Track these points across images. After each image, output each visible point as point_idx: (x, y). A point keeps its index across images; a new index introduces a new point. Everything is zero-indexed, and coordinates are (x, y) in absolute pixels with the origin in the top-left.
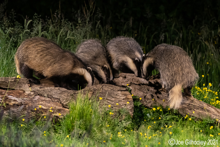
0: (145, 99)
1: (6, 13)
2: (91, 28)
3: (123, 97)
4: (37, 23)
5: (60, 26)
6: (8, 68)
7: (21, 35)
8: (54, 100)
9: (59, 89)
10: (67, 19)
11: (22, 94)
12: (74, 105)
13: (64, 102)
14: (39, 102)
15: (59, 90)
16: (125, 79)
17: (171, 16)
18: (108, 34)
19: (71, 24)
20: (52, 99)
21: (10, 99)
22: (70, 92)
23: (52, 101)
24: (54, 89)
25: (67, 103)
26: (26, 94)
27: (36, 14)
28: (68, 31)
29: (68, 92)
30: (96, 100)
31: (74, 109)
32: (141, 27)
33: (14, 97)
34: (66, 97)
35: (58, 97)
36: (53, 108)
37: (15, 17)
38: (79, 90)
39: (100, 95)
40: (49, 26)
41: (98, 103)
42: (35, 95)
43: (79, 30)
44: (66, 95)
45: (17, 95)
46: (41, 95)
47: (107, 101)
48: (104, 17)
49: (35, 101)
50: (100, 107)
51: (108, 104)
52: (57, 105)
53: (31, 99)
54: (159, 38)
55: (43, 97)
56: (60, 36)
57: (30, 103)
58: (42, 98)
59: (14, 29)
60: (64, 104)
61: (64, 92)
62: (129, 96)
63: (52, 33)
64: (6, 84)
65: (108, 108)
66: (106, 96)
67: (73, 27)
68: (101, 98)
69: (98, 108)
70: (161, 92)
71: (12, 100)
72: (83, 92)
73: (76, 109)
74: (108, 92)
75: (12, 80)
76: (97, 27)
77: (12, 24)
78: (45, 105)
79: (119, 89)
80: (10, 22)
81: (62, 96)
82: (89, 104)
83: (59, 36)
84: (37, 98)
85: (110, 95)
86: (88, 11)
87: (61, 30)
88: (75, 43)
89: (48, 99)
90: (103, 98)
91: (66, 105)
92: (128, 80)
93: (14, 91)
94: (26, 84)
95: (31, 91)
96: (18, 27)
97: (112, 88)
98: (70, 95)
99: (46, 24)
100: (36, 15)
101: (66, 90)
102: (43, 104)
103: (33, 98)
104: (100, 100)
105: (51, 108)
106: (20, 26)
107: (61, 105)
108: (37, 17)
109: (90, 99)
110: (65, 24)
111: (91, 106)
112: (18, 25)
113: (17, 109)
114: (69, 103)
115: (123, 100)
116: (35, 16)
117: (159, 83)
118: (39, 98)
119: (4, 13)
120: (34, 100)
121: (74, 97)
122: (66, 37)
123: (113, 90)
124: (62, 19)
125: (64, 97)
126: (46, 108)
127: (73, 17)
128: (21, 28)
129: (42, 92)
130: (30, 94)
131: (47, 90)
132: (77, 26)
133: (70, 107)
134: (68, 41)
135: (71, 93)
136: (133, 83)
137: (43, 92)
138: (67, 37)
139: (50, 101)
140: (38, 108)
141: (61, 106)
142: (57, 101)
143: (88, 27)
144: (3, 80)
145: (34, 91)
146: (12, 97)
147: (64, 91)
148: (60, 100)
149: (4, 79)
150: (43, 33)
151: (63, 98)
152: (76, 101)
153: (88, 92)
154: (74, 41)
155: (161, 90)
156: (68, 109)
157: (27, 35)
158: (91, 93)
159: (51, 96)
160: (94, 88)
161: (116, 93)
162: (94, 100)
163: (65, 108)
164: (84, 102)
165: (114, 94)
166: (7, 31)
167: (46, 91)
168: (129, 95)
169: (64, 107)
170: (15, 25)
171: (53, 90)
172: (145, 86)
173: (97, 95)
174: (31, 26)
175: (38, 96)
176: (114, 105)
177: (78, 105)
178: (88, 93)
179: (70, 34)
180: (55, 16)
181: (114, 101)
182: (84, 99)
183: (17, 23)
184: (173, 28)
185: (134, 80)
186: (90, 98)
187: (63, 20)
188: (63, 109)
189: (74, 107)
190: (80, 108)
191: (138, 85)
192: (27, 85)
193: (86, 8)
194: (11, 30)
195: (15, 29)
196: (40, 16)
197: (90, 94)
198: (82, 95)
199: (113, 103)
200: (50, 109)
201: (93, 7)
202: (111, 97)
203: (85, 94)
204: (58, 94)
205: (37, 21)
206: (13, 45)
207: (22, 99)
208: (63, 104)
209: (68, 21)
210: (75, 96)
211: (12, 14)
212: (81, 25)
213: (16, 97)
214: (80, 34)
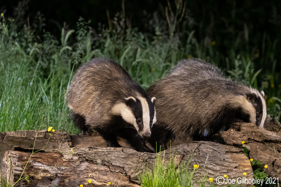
0: (273, 166)
1: (28, 19)
2: (178, 43)
3: (236, 163)
4: (84, 34)
5: (124, 39)
6: (32, 115)
7: (55, 57)
8: (115, 170)
9: (123, 151)
10: (136, 29)
11: (58, 159)
12: (148, 177)
13: (132, 173)
14: (87, 173)
15: (122, 153)
16: (238, 132)
18: (207, 54)
19: (143, 37)
20: (110, 168)
21: (36, 169)
22: (143, 155)
23: (111, 172)
24: (114, 150)
25: (137, 174)
26: (65, 160)
27: (81, 19)
28: (137, 49)
29: (139, 155)
30: (188, 170)
31: (149, 184)
32: (266, 41)
33: (43, 165)
34: (135, 165)
35: (120, 163)
36: (113, 184)
37: (44, 25)
38: (158, 151)
39: (195, 161)
40: (104, 40)
41: (192, 173)
42: (81, 162)
43: (157, 46)
44: (136, 161)
45: (48, 161)
46: (91, 161)
47: (207, 170)
48: (201, 25)
49: (81, 171)
50: (194, 181)
51: (209, 175)
52: (120, 178)
53: (74, 167)
55: (95, 165)
56: (125, 58)
57: (73, 175)
58: (92, 165)
59: (43, 45)
60: (132, 176)
61: (131, 156)
62: (246, 161)
63: (109, 52)
64: (29, 142)
65: (209, 183)
66: (206, 163)
67: (147, 42)
68: (196, 166)
69: (192, 183)
71: (40, 169)
72: (164, 155)
73: (153, 185)
74: (208, 155)
75: (41, 134)
76: (188, 41)
77: (39, 37)
78: (98, 179)
79: (227, 150)
80: (35, 34)
81: (128, 163)
82: (175, 176)
83: (122, 58)
84: (83, 167)
85: (212, 160)
86: (172, 14)
87: (126, 47)
88: (150, 71)
89: (103, 168)
90: (200, 166)
91: (135, 178)
92: (244, 133)
93: (44, 154)
94: (64, 142)
95: (74, 155)
96: (50, 42)
97: (215, 149)
98: (142, 160)
99: (99, 36)
100: (82, 21)
101: (135, 151)
102: (95, 178)
103: (78, 166)
104: (194, 169)
105: (110, 183)
106: (53, 40)
107: (126, 178)
108: (84, 24)
109: (176, 168)
110: (134, 36)
111: (179, 180)
112: (50, 39)
113: (50, 185)
114: (141, 174)
115: (234, 170)
116: (79, 22)
118: (87, 167)
119: (25, 17)
120: (79, 169)
121: (148, 164)
122: (135, 60)
123: (217, 153)
124: (126, 28)
125: (132, 164)
126: (100, 184)
127: (146, 25)
128: (55, 44)
129: (93, 155)
130: (72, 159)
131: (101, 152)
132: (153, 40)
133: (142, 181)
134: (137, 66)
135: (144, 157)
136: (253, 140)
137: (95, 156)
138: (137, 60)
139: (108, 172)
140: (86, 184)
141: (127, 180)
142: (120, 172)
143: (174, 42)
144: (24, 135)
145: (79, 155)
146: (40, 165)
147: (131, 154)
148: (125, 169)
149: (26, 133)
150: (93, 52)
151: (130, 166)
152: (153, 170)
153: (173, 155)
154: (149, 66)
156: (139, 185)
157: (66, 57)
158: (179, 156)
159: (108, 162)
160: (185, 148)
161: (222, 157)
162: (185, 169)
163: (134, 183)
164: (166, 174)
165: (219, 159)
166: (31, 49)
167: (100, 154)
168: (246, 159)
169: (131, 181)
170: (45, 39)
171: (112, 152)
172: (273, 144)
173: (190, 161)
174: (73, 40)
175: (86, 164)
177: (157, 179)
178: (174, 157)
179: (141, 55)
180: (115, 23)
181: (219, 171)
182: (166, 169)
183: (47, 35)
185: (254, 134)
186: (178, 166)
187: (128, 31)
188: (129, 184)
189: (149, 182)
190: (160, 183)
191: (261, 142)
192: (66, 143)
193: (170, 8)
194: (37, 47)
195: (45, 46)
196: (90, 21)
197: (176, 159)
198: (164, 160)
199: (218, 174)
200: (108, 185)
201: (181, 7)
202: (214, 164)
203: (168, 159)
204: (121, 159)
205: (83, 31)
206: (42, 73)
207: (59, 168)
208: (130, 177)
209: (139, 31)
210: (151, 162)
211: (38, 20)
212: (160, 38)
213: (48, 165)
214: (160, 54)
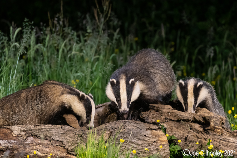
0: (186, 141)
2: (107, 39)
3: (155, 138)
8: (55, 143)
9: (62, 128)
11: (9, 134)
12: (83, 150)
13: (69, 146)
14: (32, 146)
15: (61, 130)
16: (157, 112)
17: (223, 22)
18: (131, 48)
20: (51, 142)
22: (77, 132)
23: (52, 145)
24: (54, 127)
25: (73, 147)
26: (14, 135)
29: (75, 132)
30: (116, 143)
34: (72, 139)
35: (60, 138)
36: (54, 155)
39: (121, 136)
41: (119, 147)
42: (27, 137)
44: (72, 137)
45: (1, 136)
46: (36, 136)
47: (131, 144)
49: (28, 144)
50: (120, 153)
51: (132, 148)
52: (59, 150)
53: (22, 141)
54: (206, 53)
55: (39, 140)
57: (20, 147)
58: (37, 140)
60: (69, 149)
61: (68, 132)
62: (163, 137)
65: (133, 155)
66: (130, 138)
68: (122, 141)
69: (118, 155)
70: (209, 131)
72: (96, 131)
73: (87, 156)
74: (132, 131)
78: (41, 151)
79: (148, 127)
81: (66, 138)
82: (105, 148)
84: (29, 141)
85: (135, 136)
86: (101, 14)
89: (45, 142)
90: (125, 141)
91: (72, 151)
95: (21, 131)
97: (138, 126)
98: (78, 136)
99: (41, 33)
102: (39, 150)
103: (25, 140)
104: (121, 143)
105: (51, 154)
107: (64, 150)
109: (106, 142)
113: (2, 156)
114: (77, 147)
115: (153, 144)
116: (25, 22)
117: (206, 118)
118: (32, 141)
120: (25, 143)
121: (83, 137)
123: (139, 130)
124: (65, 26)
125: (69, 139)
126: (43, 155)
127: (80, 24)
130: (20, 134)
131: (44, 129)
132: (85, 36)
133: (77, 153)
135: (79, 133)
136: (169, 119)
137: (38, 132)
139: (49, 145)
140: (31, 155)
141: (65, 152)
142: (59, 145)
143: (104, 38)
145: (26, 131)
148: (63, 143)
150: (37, 46)
151: (68, 141)
152: (86, 144)
153: (103, 131)
155: (209, 128)
156: (75, 156)
158: (108, 132)
159: (50, 137)
160: (113, 125)
161: (143, 133)
162: (113, 143)
163: (71, 154)
164: (97, 147)
165: (141, 135)
167: (43, 130)
168: (163, 135)
169: (68, 153)
171: (53, 129)
172: (186, 122)
173: (117, 137)
175: (32, 138)
176: (140, 151)
177: (89, 151)
178: (104, 133)
180: (56, 22)
181: (141, 144)
182: (97, 142)
184: (225, 40)
185: (170, 114)
186: (107, 140)
188: (67, 156)
189: (83, 154)
190: (92, 154)
191: (176, 121)
196: (33, 22)
197: (106, 135)
198: (95, 136)
199: (140, 147)
200: (49, 156)
202: (137, 139)
203: (99, 134)
204: (61, 134)
207: (9, 141)
208: (67, 150)
210: (85, 137)
212: (91, 34)
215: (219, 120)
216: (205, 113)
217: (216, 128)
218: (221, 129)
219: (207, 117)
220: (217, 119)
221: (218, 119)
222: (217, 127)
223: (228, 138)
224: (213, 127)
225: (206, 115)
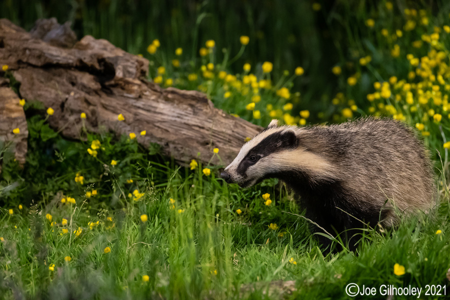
0: (62, 111)
62: (15, 101)
70: (112, 88)
92: (10, 51)
136: (26, 62)
155: (113, 82)
168: (15, 98)
172: (63, 70)
185: (28, 52)
191: (41, 67)
215: (134, 66)
216: (105, 49)
217: (128, 83)
218: (139, 86)
219: (109, 58)
220: (129, 64)
221: (133, 63)
222: (130, 80)
223: (155, 104)
224: (121, 79)
225: (107, 54)
